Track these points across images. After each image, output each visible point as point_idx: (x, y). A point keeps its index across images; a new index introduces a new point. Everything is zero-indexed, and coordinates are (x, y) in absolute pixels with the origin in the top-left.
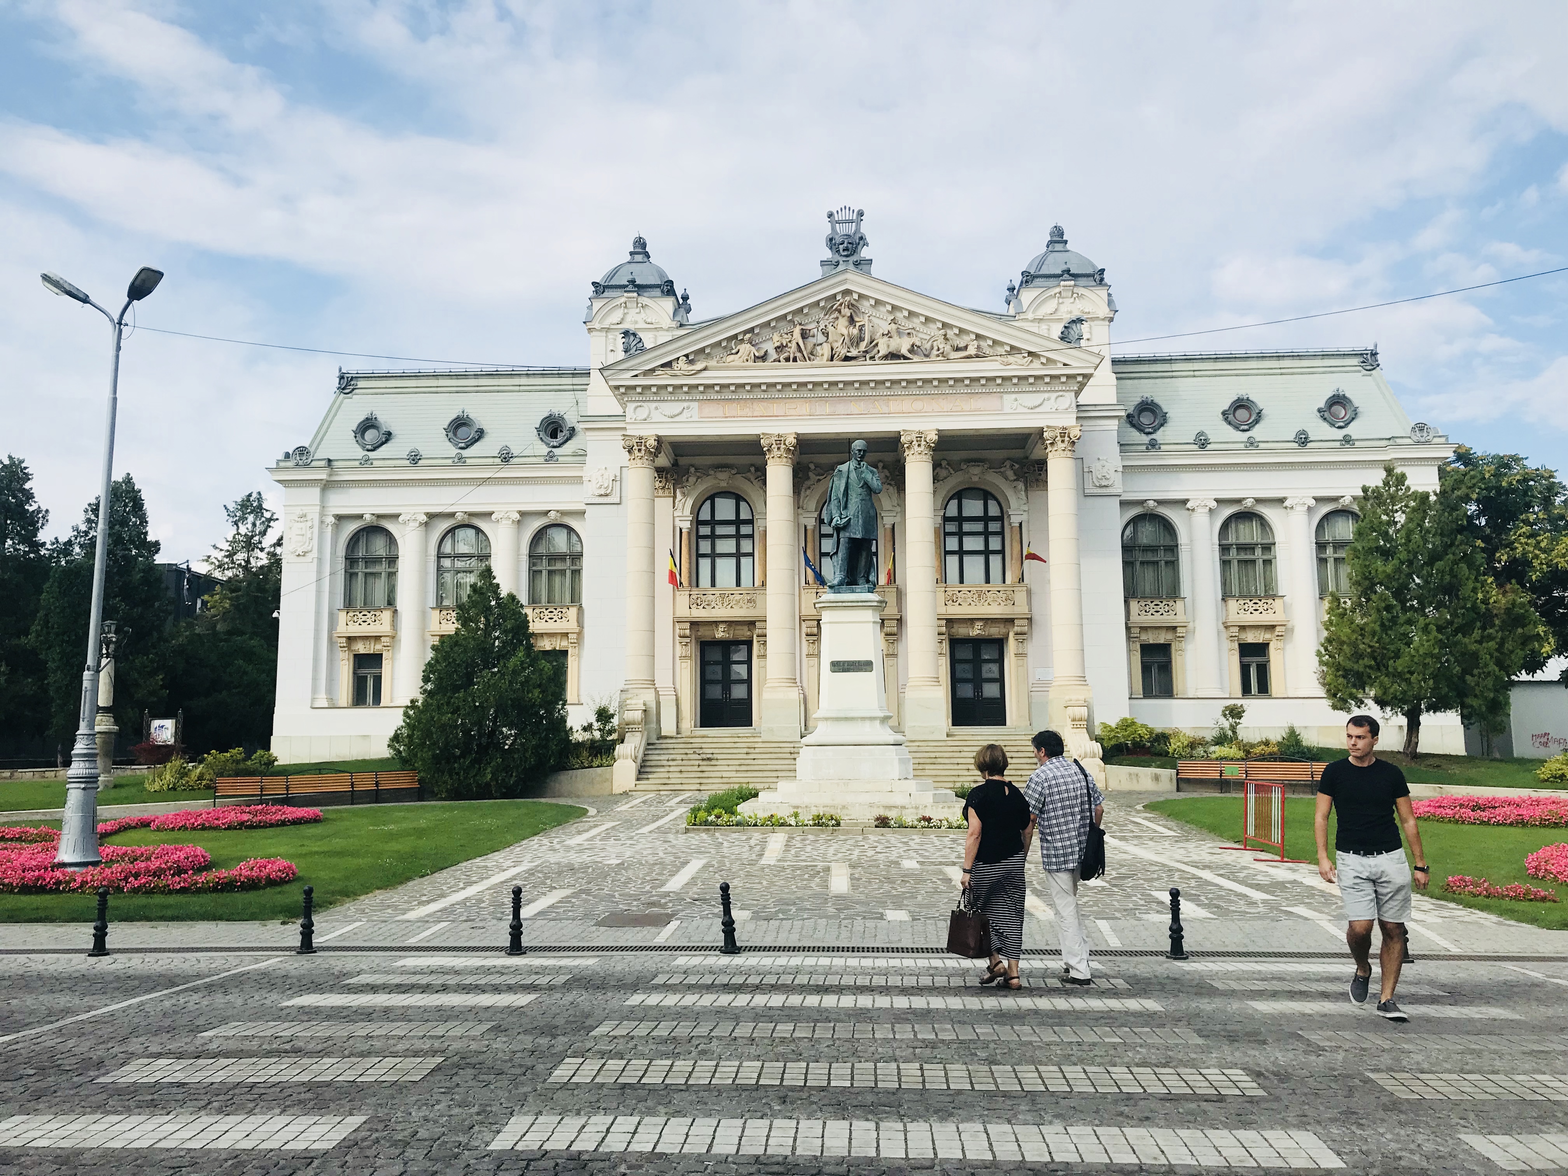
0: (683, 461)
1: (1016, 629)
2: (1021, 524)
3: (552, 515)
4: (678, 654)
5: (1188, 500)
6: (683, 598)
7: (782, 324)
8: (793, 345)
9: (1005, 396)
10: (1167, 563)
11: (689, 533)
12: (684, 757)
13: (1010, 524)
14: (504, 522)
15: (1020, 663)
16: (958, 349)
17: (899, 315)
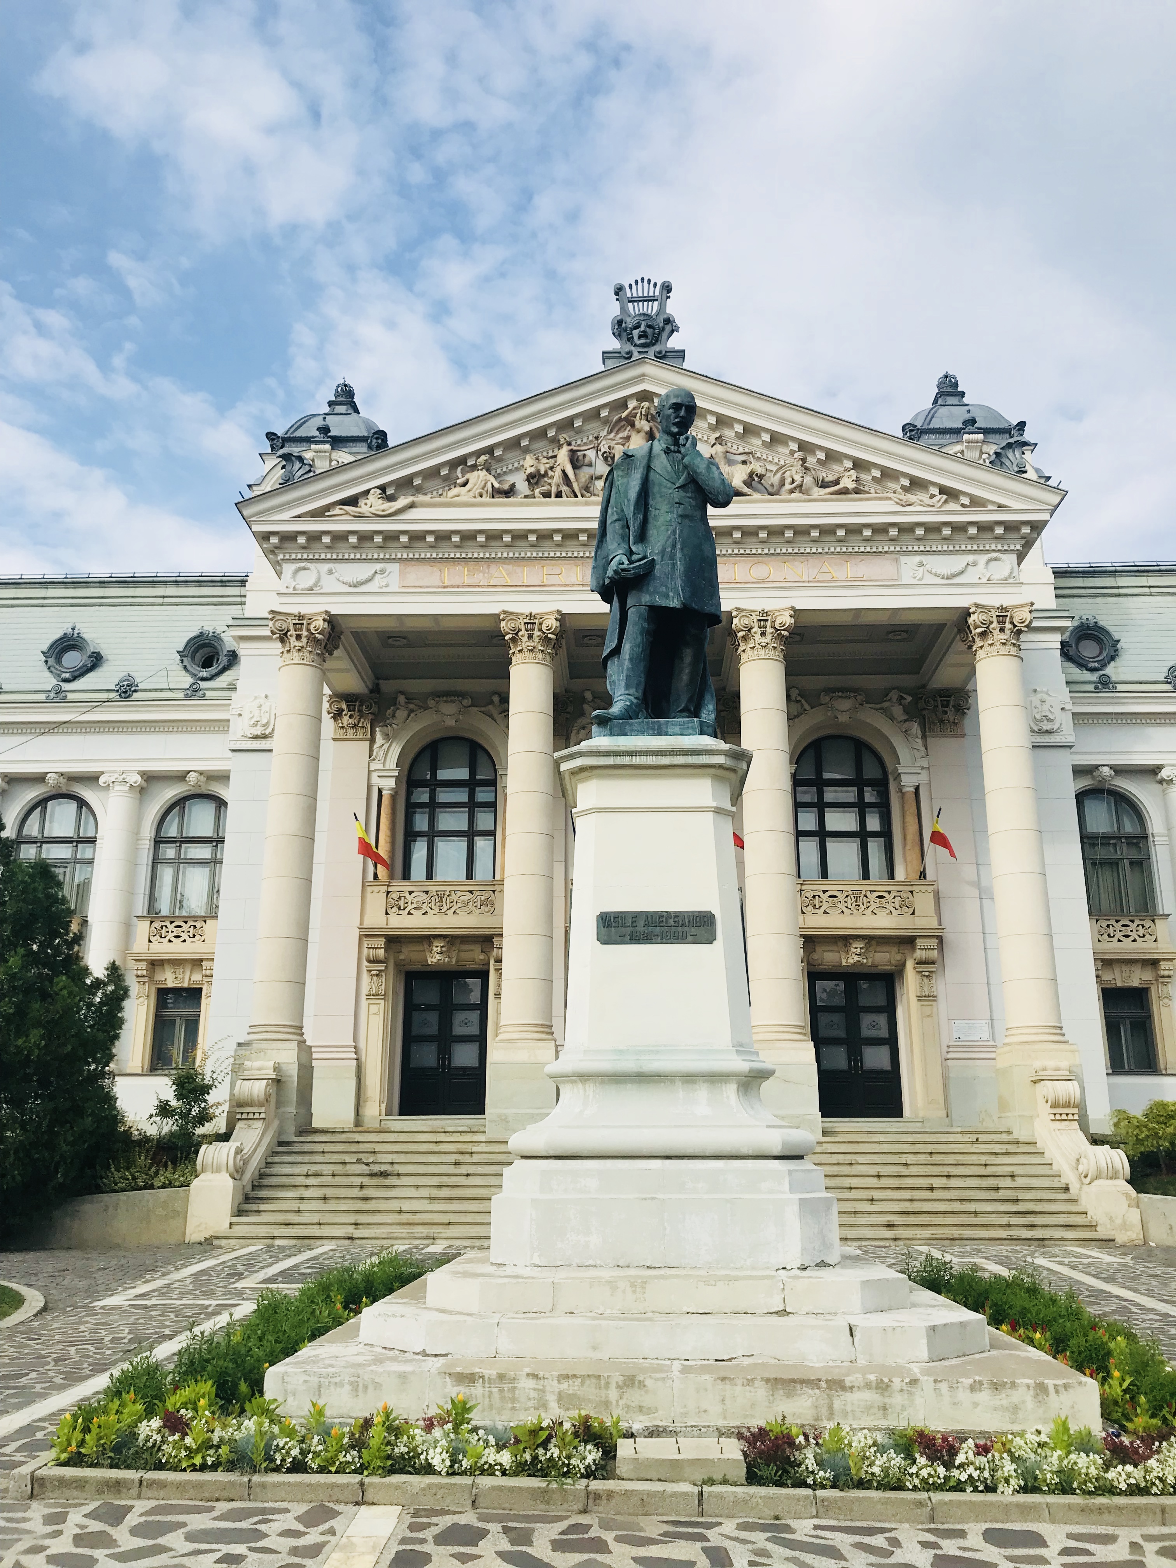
0: (388, 687)
1: (919, 954)
2: (917, 789)
3: (192, 777)
4: (365, 990)
5: (1159, 768)
6: (377, 899)
7: (540, 444)
8: (557, 474)
9: (904, 559)
10: (1131, 863)
11: (394, 797)
12: (338, 1169)
13: (900, 790)
14: (118, 787)
15: (927, 1010)
16: (824, 485)
17: (729, 433)
